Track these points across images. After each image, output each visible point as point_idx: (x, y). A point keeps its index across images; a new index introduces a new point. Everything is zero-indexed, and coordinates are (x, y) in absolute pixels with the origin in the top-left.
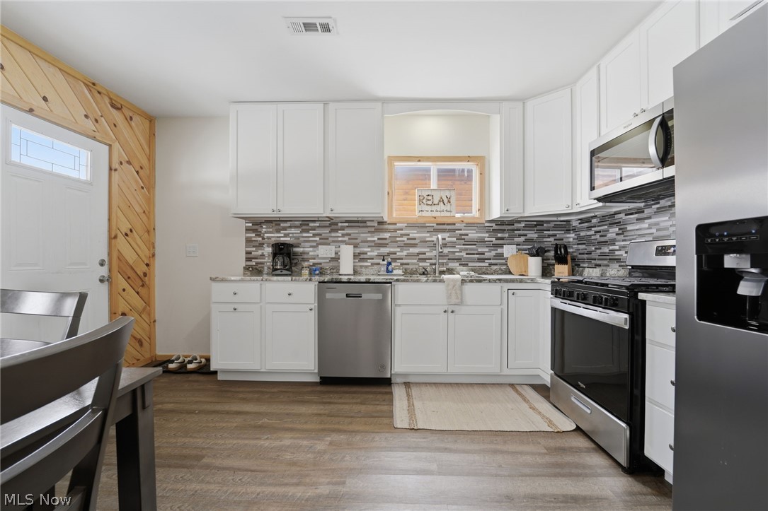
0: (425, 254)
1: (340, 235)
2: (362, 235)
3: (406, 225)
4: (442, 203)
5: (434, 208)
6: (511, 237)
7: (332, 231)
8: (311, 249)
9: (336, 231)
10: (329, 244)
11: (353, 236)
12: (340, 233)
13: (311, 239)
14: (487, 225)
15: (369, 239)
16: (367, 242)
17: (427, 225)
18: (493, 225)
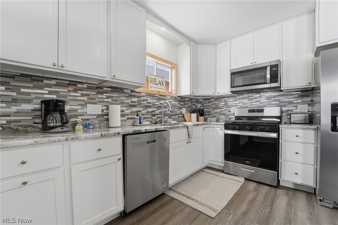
0: (155, 112)
1: (105, 97)
2: (121, 98)
3: (146, 94)
4: (160, 84)
5: (157, 86)
6: (185, 105)
7: (99, 93)
8: (80, 107)
9: (102, 93)
10: (96, 104)
11: (114, 98)
12: (104, 96)
13: (79, 98)
14: (177, 98)
15: (125, 101)
16: (124, 103)
17: (156, 95)
18: (179, 98)
